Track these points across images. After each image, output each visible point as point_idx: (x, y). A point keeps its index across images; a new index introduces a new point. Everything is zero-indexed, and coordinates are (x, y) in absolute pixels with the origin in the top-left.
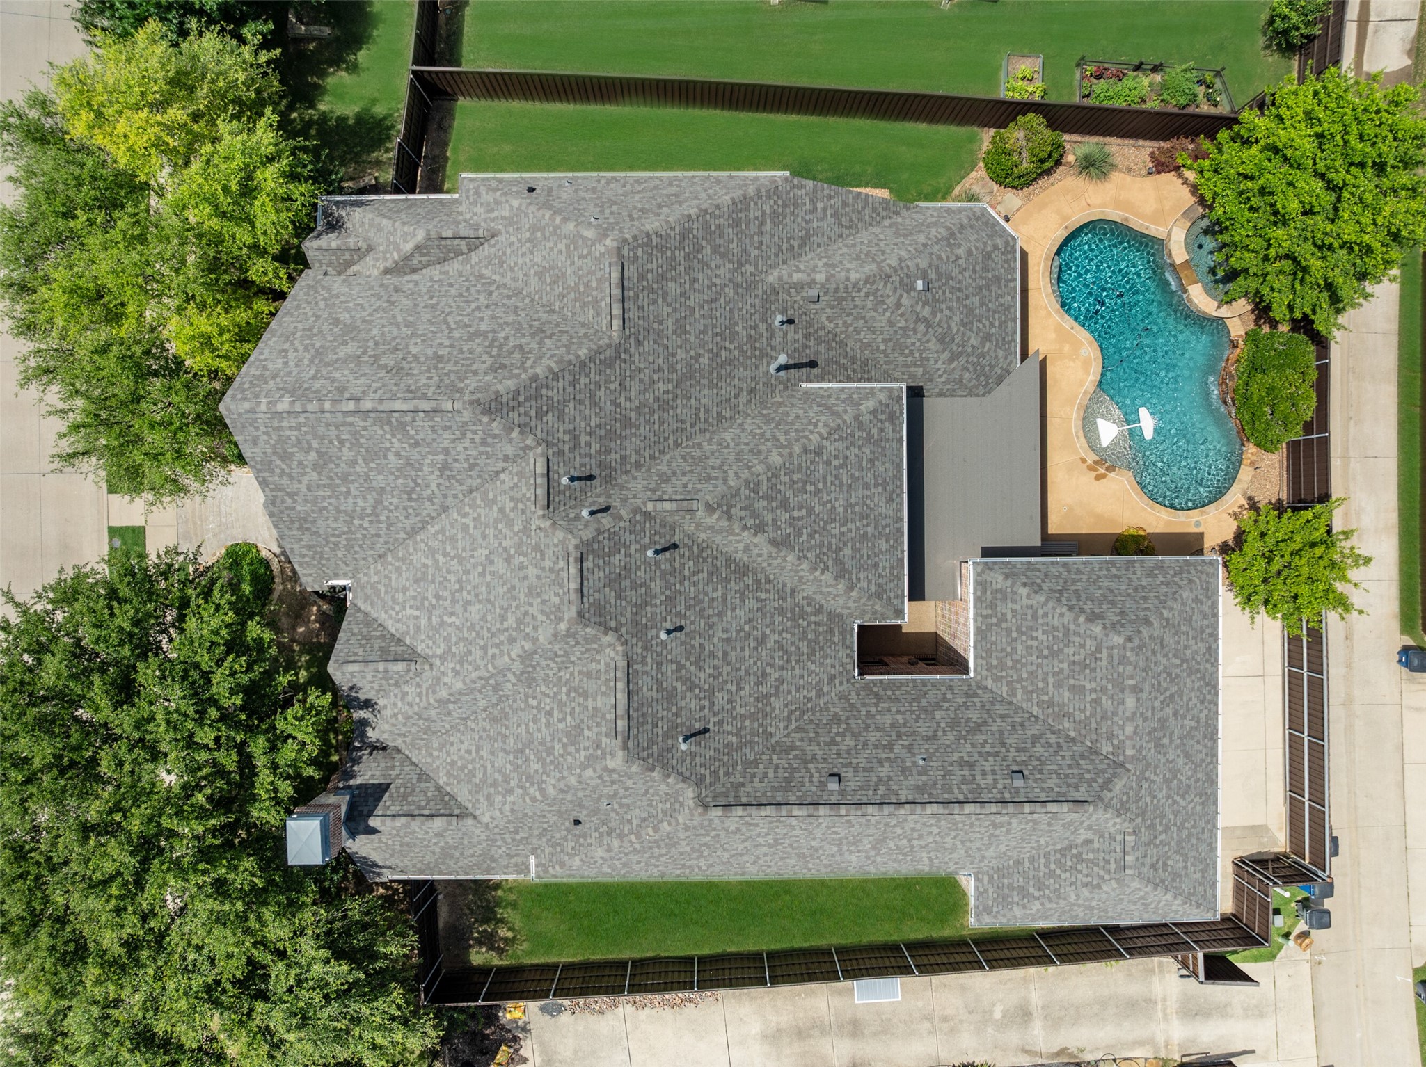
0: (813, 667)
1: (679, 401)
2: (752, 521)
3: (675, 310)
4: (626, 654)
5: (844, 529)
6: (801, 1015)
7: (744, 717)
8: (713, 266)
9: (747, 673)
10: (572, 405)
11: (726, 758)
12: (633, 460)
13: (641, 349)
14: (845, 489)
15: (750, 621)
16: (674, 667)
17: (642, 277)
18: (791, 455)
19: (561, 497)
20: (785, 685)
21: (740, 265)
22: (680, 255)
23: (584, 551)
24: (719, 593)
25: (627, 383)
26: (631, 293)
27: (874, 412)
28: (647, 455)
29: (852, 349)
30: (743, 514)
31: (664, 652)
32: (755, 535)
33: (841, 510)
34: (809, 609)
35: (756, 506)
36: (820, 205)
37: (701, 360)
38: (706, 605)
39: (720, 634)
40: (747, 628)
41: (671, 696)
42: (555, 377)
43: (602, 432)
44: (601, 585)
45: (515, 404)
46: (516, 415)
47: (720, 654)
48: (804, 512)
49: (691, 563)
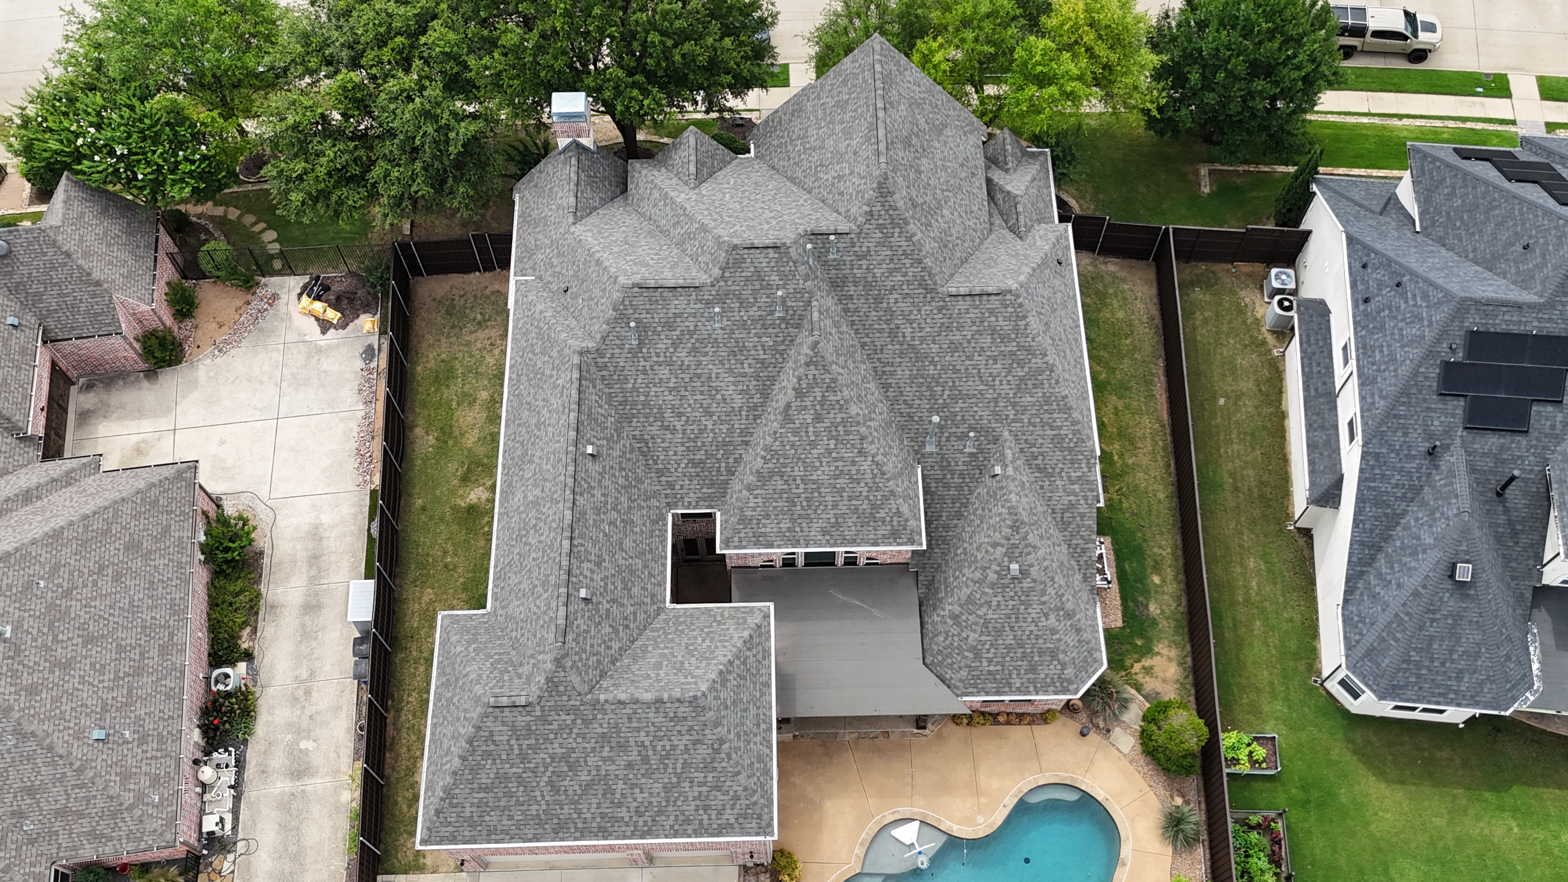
0: (683, 466)
1: (898, 347)
2: (804, 386)
3: (969, 342)
4: (704, 285)
5: (799, 482)
6: (333, 558)
7: (647, 395)
8: (1010, 378)
9: (683, 397)
10: (889, 253)
11: (615, 377)
12: (850, 306)
13: (935, 311)
14: (832, 481)
15: (724, 400)
16: (692, 328)
17: (992, 312)
18: (858, 423)
19: (821, 245)
20: (669, 436)
21: (1014, 405)
22: (1012, 346)
23: (782, 250)
24: (747, 370)
25: (908, 300)
26: (977, 303)
27: (899, 513)
28: (854, 318)
29: (956, 526)
30: (811, 377)
31: (703, 319)
32: (794, 389)
33: (815, 477)
34: (731, 460)
35: (817, 389)
36: (1076, 487)
37: (932, 367)
38: (739, 357)
39: (715, 371)
40: (719, 397)
41: (670, 326)
42: (909, 239)
43: (870, 279)
44: (756, 264)
45: (887, 208)
46: (879, 208)
47: (699, 371)
48: (812, 438)
49: (771, 343)
